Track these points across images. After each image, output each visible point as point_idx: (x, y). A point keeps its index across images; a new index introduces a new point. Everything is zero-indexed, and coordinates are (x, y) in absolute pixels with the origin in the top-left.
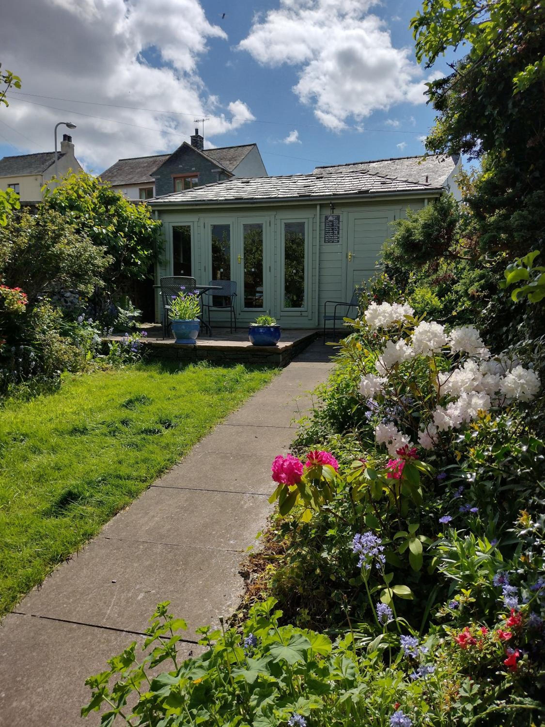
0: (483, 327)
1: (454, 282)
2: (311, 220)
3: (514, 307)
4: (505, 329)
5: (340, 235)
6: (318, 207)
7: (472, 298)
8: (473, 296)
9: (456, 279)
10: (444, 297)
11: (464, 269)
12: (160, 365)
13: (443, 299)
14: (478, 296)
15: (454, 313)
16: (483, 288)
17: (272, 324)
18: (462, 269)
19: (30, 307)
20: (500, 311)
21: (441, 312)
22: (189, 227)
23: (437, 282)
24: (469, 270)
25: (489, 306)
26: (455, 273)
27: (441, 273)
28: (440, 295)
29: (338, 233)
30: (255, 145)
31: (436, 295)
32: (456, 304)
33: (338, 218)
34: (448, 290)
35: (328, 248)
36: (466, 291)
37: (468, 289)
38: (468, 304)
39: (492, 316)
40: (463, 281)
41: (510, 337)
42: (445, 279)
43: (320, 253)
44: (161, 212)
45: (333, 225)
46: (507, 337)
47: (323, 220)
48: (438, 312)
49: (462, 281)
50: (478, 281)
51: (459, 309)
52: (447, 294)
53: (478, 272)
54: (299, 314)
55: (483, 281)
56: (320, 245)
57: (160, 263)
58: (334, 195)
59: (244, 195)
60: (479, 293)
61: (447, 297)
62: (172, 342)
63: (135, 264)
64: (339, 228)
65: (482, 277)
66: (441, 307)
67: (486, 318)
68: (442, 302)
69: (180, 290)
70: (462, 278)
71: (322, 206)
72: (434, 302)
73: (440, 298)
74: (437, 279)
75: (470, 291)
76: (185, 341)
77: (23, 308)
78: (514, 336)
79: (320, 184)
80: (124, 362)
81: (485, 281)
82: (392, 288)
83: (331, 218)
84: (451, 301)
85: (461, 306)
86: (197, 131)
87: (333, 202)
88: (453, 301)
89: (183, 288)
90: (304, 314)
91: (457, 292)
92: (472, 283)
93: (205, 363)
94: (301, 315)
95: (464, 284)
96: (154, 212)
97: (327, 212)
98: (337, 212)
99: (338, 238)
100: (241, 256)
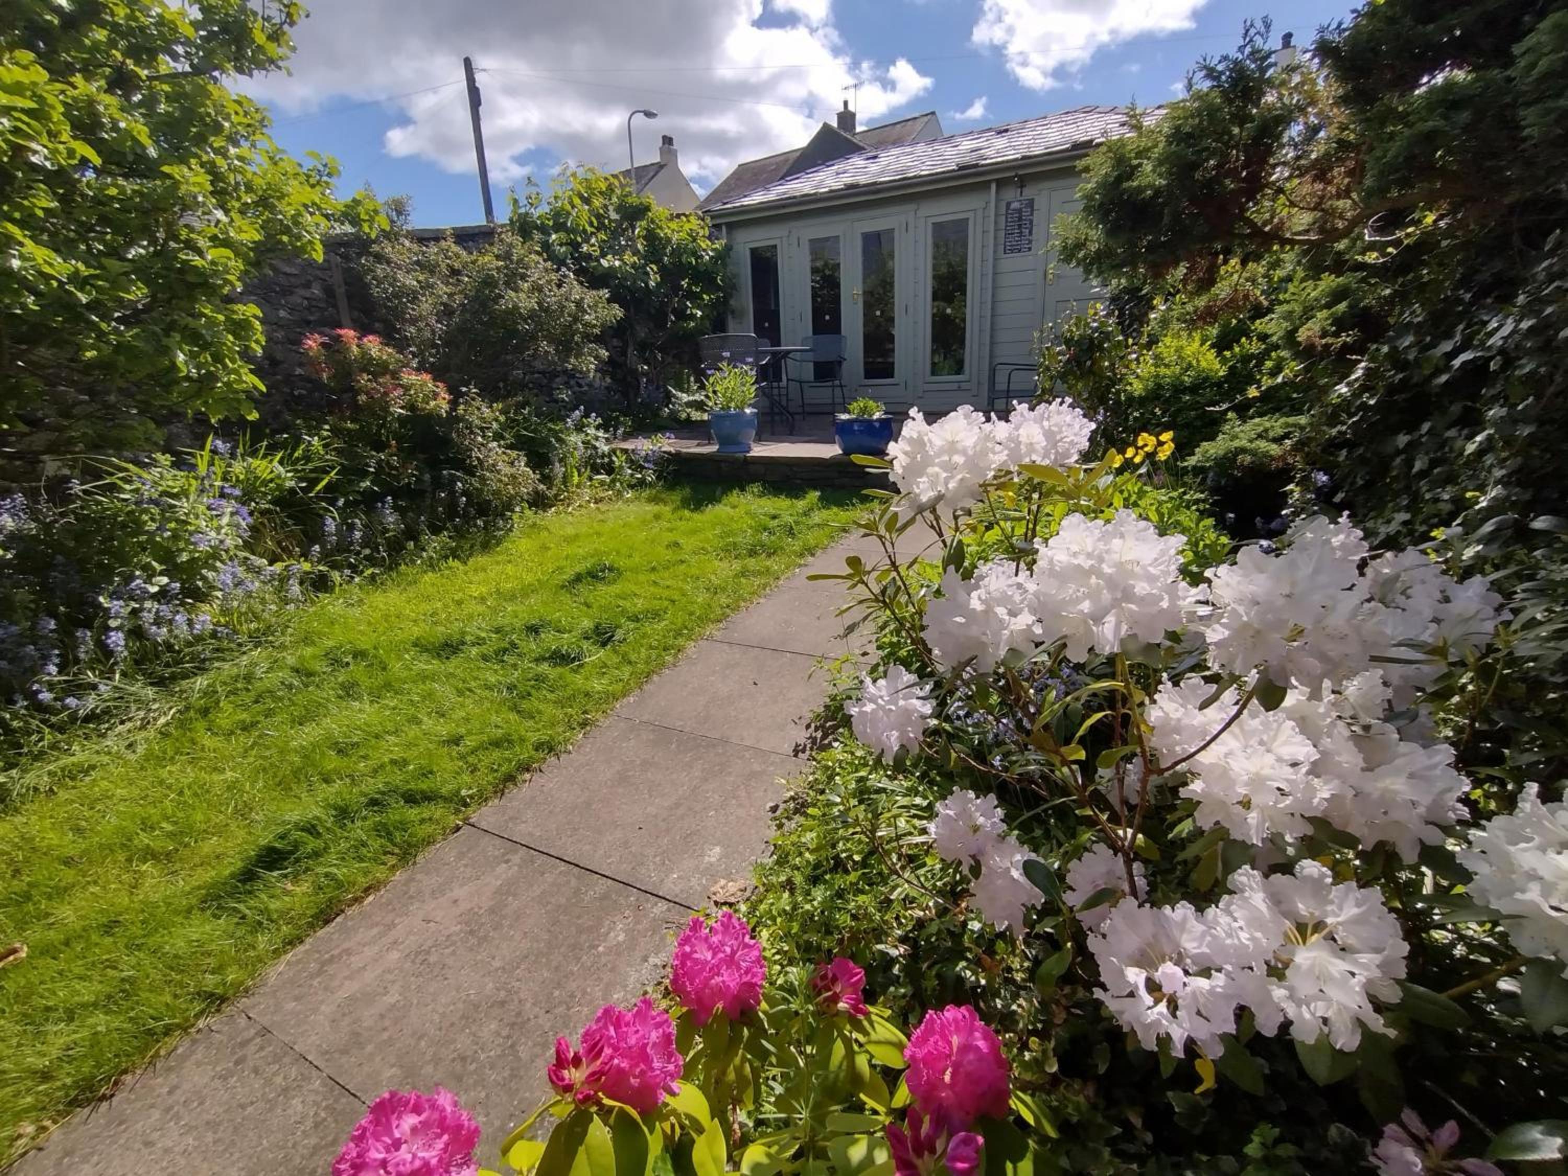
0: (1334, 432)
1: (1259, 312)
2: (980, 213)
3: (1444, 378)
4: (1403, 440)
5: (1034, 237)
6: (994, 186)
7: (1306, 352)
8: (1311, 347)
9: (1265, 303)
10: (1230, 348)
11: (1289, 279)
12: (687, 491)
13: (1227, 354)
14: (1327, 346)
15: (1253, 392)
16: (1341, 324)
17: (876, 416)
18: (1281, 280)
19: (454, 404)
20: (1392, 390)
21: (1219, 384)
22: (775, 247)
23: (1208, 316)
24: (1303, 280)
25: (1359, 373)
26: (1263, 292)
27: (1222, 290)
28: (1222, 345)
29: (1030, 233)
30: (933, 113)
31: (1213, 346)
32: (1260, 364)
33: (1031, 204)
34: (1243, 331)
35: (1011, 262)
36: (1290, 335)
37: (1296, 330)
38: (1293, 368)
39: (1364, 404)
40: (1285, 307)
41: (1418, 466)
42: (1232, 304)
43: (995, 274)
44: (731, 226)
45: (1020, 219)
46: (1409, 464)
47: (1003, 210)
48: (1212, 385)
49: (1279, 309)
50: (1328, 306)
51: (1267, 382)
52: (1238, 341)
53: (1329, 281)
54: (955, 386)
55: (1342, 307)
56: (995, 259)
57: (733, 312)
58: (1024, 158)
59: (863, 180)
60: (1329, 340)
61: (1237, 349)
62: (714, 448)
63: (692, 317)
64: (1031, 222)
65: (1337, 296)
66: (1221, 373)
67: (1345, 405)
68: (1224, 361)
69: (722, 359)
70: (1281, 303)
71: (1001, 183)
72: (1204, 364)
73: (1219, 353)
74: (1208, 308)
75: (1302, 335)
76: (732, 449)
77: (445, 406)
78: (1434, 463)
79: (1000, 142)
80: (632, 487)
81: (1350, 307)
82: (1109, 333)
83: (1015, 205)
84: (1246, 358)
85: (1274, 373)
86: (846, 103)
87: (1021, 172)
88: (1253, 356)
89: (727, 354)
90: (964, 385)
91: (1263, 337)
92: (1308, 313)
93: (756, 488)
94: (959, 389)
95: (1288, 316)
96: (717, 227)
97: (1010, 194)
98: (1029, 192)
99: (1030, 242)
100: (858, 290)
